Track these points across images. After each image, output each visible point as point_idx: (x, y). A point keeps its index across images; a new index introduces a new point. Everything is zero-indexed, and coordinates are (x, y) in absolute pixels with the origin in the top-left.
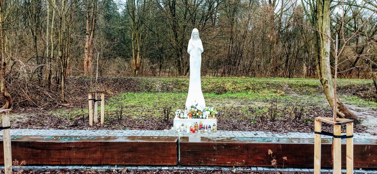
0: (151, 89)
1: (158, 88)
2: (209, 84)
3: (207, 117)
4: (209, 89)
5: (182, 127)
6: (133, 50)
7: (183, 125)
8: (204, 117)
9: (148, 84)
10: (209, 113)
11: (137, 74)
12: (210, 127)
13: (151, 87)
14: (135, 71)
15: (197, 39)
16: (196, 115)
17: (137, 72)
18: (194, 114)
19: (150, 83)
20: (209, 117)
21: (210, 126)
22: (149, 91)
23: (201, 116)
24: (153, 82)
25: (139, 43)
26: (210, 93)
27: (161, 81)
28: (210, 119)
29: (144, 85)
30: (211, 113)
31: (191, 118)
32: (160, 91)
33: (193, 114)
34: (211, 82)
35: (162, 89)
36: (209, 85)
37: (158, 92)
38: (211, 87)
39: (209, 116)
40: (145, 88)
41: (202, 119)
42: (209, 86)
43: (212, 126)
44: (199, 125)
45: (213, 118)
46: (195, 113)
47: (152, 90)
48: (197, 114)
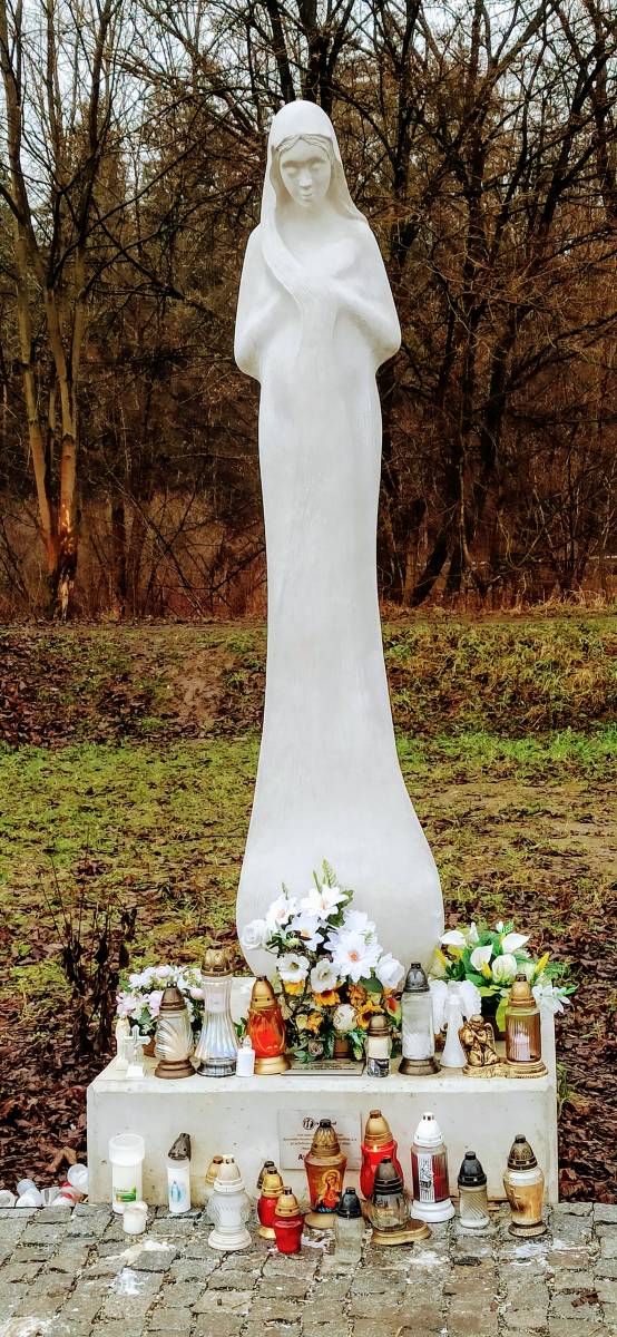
0: (141, 713)
1: (198, 702)
2: (578, 656)
3: (453, 1055)
4: (578, 699)
5: (177, 1175)
6: (33, 432)
7: (184, 1149)
8: (417, 1046)
9: (125, 678)
10: (468, 997)
11: (65, 602)
12: (473, 1176)
13: (147, 697)
14: (54, 585)
15: (330, 214)
16: (327, 1027)
17: (64, 588)
18: (314, 1023)
19: (138, 666)
20: (468, 1048)
21: (470, 1167)
22: (126, 729)
23: (378, 1047)
24: (160, 660)
25: (69, 379)
26: (589, 730)
27: (220, 649)
28: (477, 1083)
29: (95, 681)
30: (489, 1007)
31: (272, 1064)
32: (209, 723)
33: (302, 1023)
34: (592, 640)
35: (222, 712)
36: (579, 664)
37: (191, 731)
38: (596, 685)
39: (469, 1036)
40: (102, 709)
41: (395, 1083)
42: (584, 674)
43: (494, 1169)
44: (354, 1153)
45: (514, 1067)
46: (316, 1005)
47: (150, 720)
48: (345, 1018)
